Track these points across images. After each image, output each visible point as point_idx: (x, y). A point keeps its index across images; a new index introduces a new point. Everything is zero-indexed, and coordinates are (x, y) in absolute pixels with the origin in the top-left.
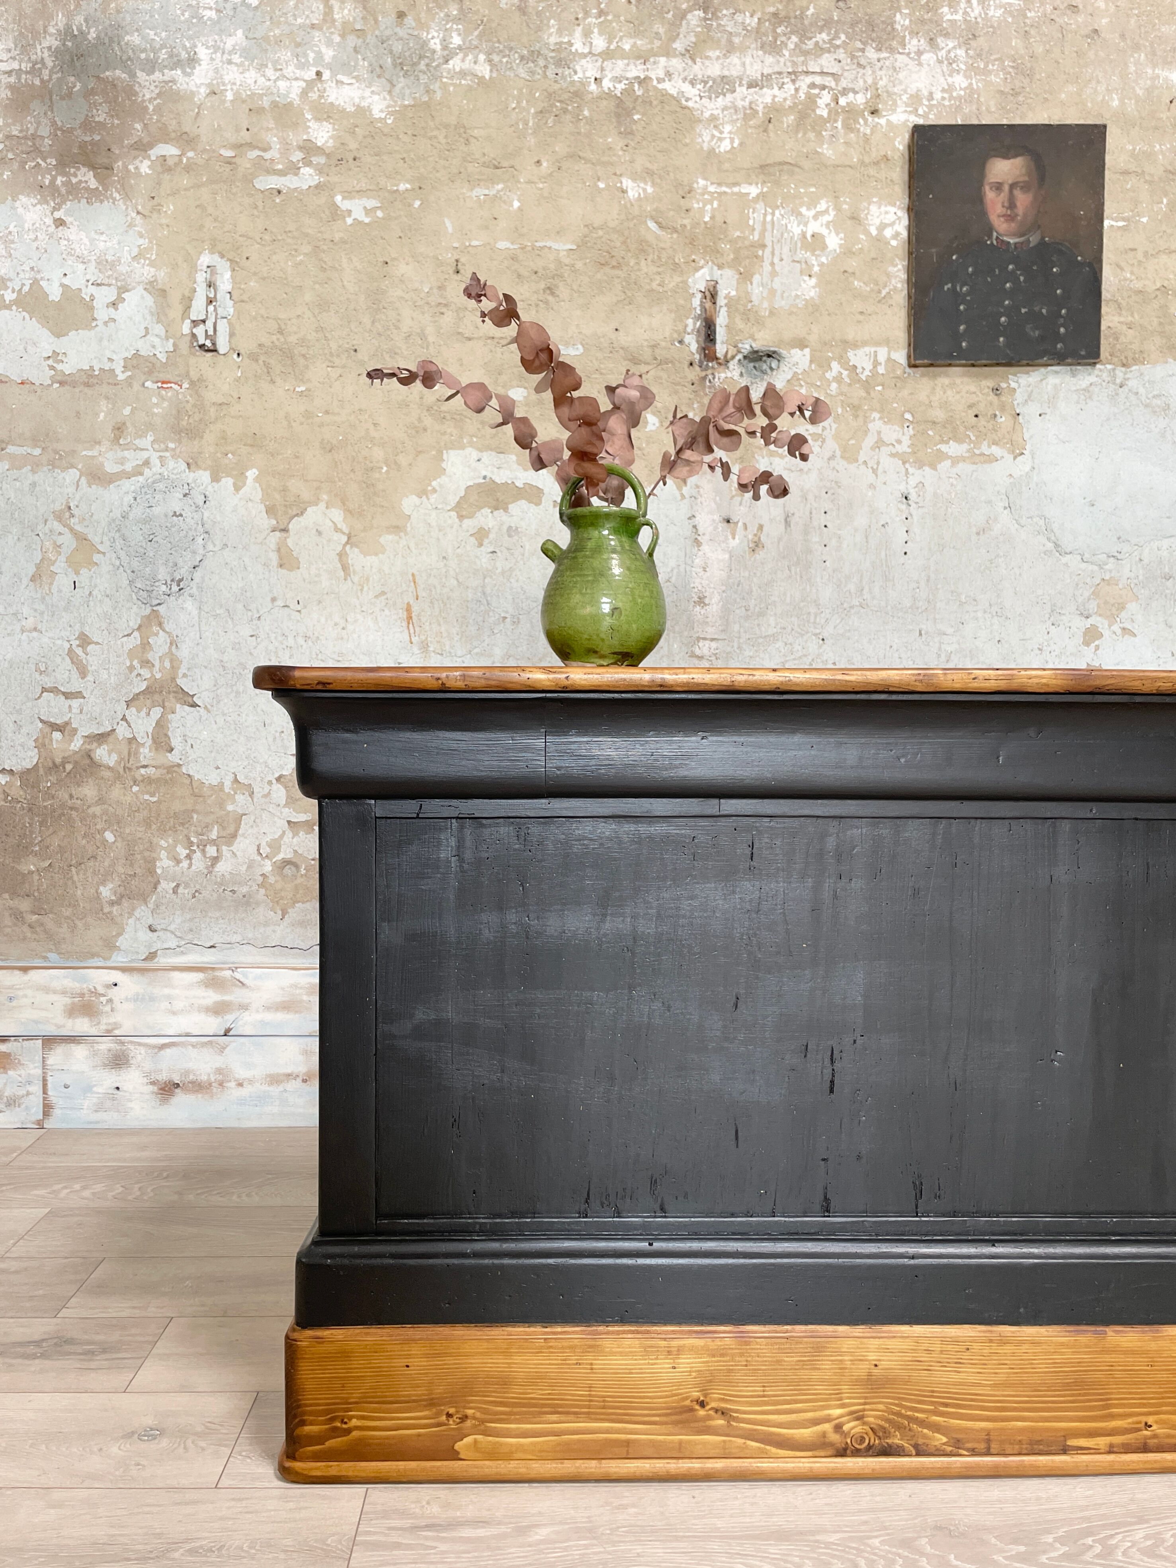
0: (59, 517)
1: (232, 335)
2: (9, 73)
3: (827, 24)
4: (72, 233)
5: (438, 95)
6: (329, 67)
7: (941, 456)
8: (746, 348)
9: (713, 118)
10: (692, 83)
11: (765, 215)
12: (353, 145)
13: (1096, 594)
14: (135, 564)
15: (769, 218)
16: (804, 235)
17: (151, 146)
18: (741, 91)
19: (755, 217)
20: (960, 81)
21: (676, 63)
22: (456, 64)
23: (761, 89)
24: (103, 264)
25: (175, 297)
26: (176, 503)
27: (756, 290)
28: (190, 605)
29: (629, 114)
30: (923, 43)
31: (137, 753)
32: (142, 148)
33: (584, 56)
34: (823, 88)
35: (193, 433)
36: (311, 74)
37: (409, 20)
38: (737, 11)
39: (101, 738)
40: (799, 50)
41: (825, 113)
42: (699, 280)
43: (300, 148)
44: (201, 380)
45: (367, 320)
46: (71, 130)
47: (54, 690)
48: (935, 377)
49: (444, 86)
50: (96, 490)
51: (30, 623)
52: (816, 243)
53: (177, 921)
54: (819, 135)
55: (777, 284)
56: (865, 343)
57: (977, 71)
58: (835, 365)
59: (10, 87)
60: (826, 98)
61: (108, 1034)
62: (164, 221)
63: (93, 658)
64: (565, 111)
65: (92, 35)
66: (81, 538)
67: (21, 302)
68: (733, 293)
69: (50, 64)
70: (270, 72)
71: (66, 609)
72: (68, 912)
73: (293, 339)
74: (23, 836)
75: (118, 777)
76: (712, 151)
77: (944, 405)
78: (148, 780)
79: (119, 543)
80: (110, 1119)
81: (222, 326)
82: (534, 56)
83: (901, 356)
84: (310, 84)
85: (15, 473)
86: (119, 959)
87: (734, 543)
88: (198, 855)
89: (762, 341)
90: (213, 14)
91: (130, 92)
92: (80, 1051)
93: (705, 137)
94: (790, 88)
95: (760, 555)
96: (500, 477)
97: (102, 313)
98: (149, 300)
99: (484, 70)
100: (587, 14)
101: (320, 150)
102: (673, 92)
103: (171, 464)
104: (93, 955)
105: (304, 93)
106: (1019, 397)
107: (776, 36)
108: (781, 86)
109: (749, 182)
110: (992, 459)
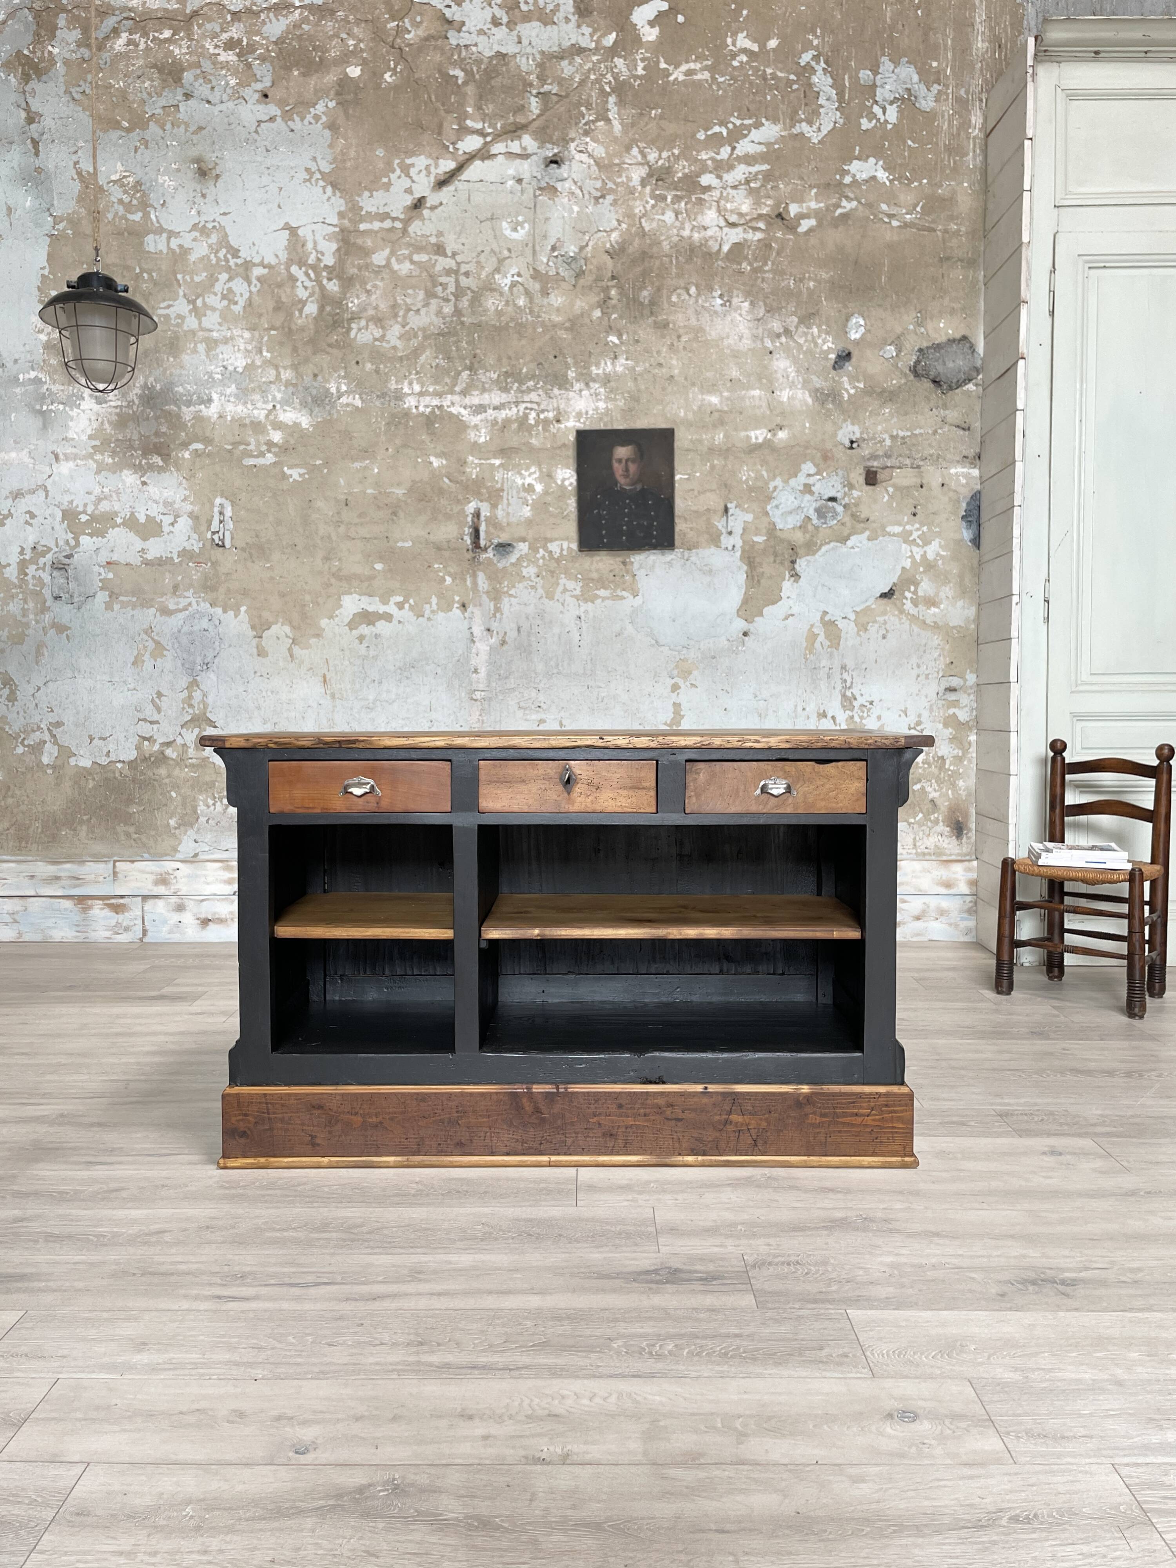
0: (146, 632)
1: (232, 538)
2: (116, 407)
3: (533, 377)
4: (150, 488)
5: (335, 416)
6: (280, 403)
7: (597, 597)
8: (496, 541)
9: (476, 426)
10: (465, 408)
11: (503, 474)
12: (292, 442)
13: (677, 667)
14: (185, 656)
15: (505, 476)
16: (523, 485)
17: (190, 444)
18: (490, 411)
19: (498, 476)
20: (602, 405)
21: (456, 398)
22: (344, 400)
23: (500, 410)
24: (166, 504)
25: (203, 520)
26: (205, 623)
27: (500, 513)
28: (212, 676)
29: (433, 424)
30: (582, 385)
31: (187, 751)
32: (185, 445)
33: (409, 395)
34: (531, 409)
35: (213, 589)
36: (270, 407)
37: (320, 378)
38: (487, 371)
39: (169, 744)
40: (519, 390)
41: (532, 422)
42: (471, 508)
43: (266, 444)
44: (217, 562)
45: (301, 530)
46: (149, 437)
47: (145, 720)
48: (593, 556)
49: (338, 411)
50: (164, 618)
51: (131, 686)
52: (530, 489)
53: (209, 837)
54: (530, 434)
55: (510, 510)
56: (556, 540)
57: (611, 399)
58: (541, 551)
59: (117, 414)
60: (533, 415)
61: (175, 894)
62: (197, 482)
63: (164, 703)
64: (400, 423)
65: (158, 387)
66: (157, 643)
67: (124, 524)
68: (488, 514)
69: (137, 402)
70: (249, 406)
71: (150, 679)
72: (153, 833)
73: (263, 540)
74: (130, 794)
75: (178, 764)
76: (476, 442)
77: (597, 570)
78: (193, 766)
79: (176, 645)
80: (176, 937)
81: (227, 534)
82: (383, 395)
83: (574, 546)
84: (270, 412)
85: (123, 610)
86: (179, 856)
87: (492, 641)
88: (218, 804)
89: (504, 538)
90: (220, 377)
91: (179, 416)
92: (160, 903)
93: (472, 435)
94: (515, 410)
95: (505, 647)
96: (371, 609)
97: (166, 529)
98: (190, 521)
99: (358, 403)
100: (410, 373)
101: (276, 445)
102: (455, 412)
103: (202, 604)
104: (166, 855)
105: (267, 416)
106: (636, 566)
107: (507, 383)
108: (510, 409)
109: (495, 458)
110: (622, 598)
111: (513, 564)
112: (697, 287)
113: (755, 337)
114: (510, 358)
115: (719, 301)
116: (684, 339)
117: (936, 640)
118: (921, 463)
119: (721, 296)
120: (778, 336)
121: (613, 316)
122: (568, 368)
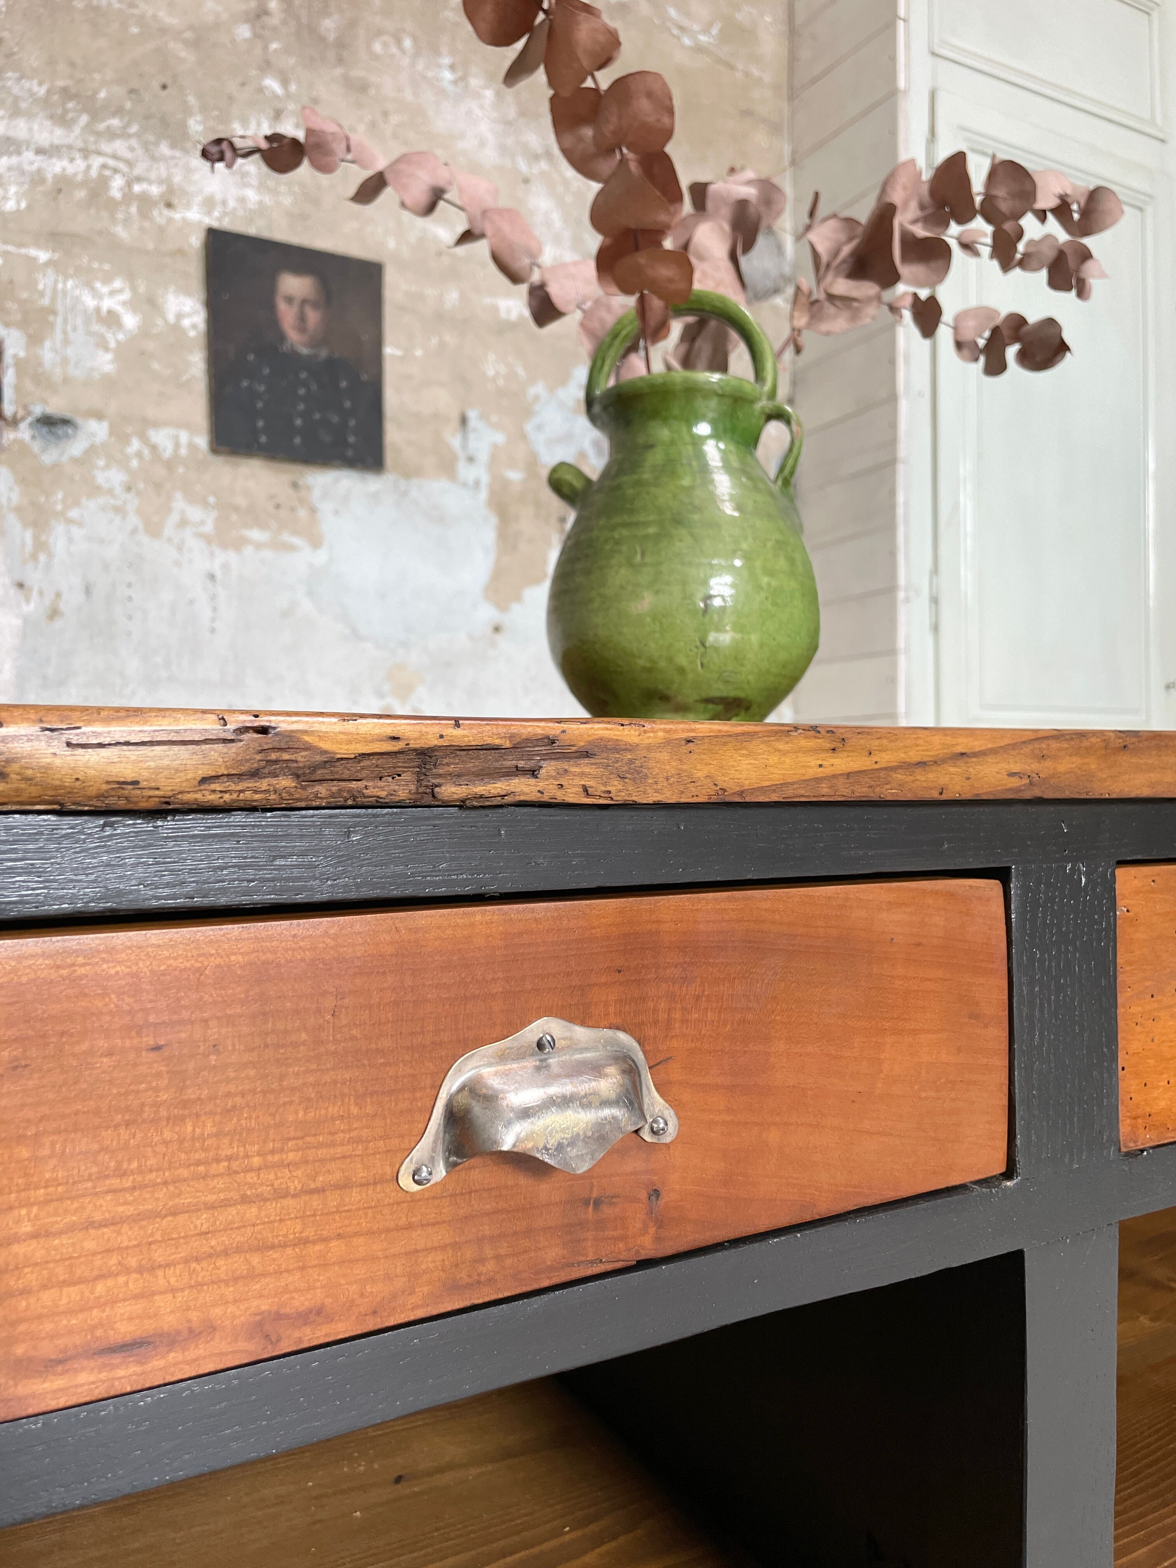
3: (119, 111)
7: (245, 541)
8: (38, 410)
11: (56, 282)
13: (390, 677)
15: (60, 286)
16: (98, 310)
18: (29, 155)
19: (44, 282)
20: (252, 194)
23: (51, 157)
27: (48, 354)
34: (116, 171)
38: (24, 76)
40: (88, 128)
41: (118, 196)
48: (237, 464)
52: (112, 319)
54: (113, 217)
55: (70, 351)
56: (165, 425)
57: (269, 189)
58: (135, 441)
60: (117, 183)
68: (22, 354)
77: (245, 493)
83: (202, 441)
87: (28, 609)
89: (55, 406)
94: (80, 163)
95: (58, 623)
106: (316, 493)
107: (66, 112)
108: (72, 160)
109: (38, 246)
110: (291, 548)
111: (75, 461)
112: (415, 39)
113: (503, 149)
114: (72, 65)
115: (448, 75)
116: (394, 119)
119: (452, 67)
120: (536, 157)
121: (274, 46)
122: (188, 111)
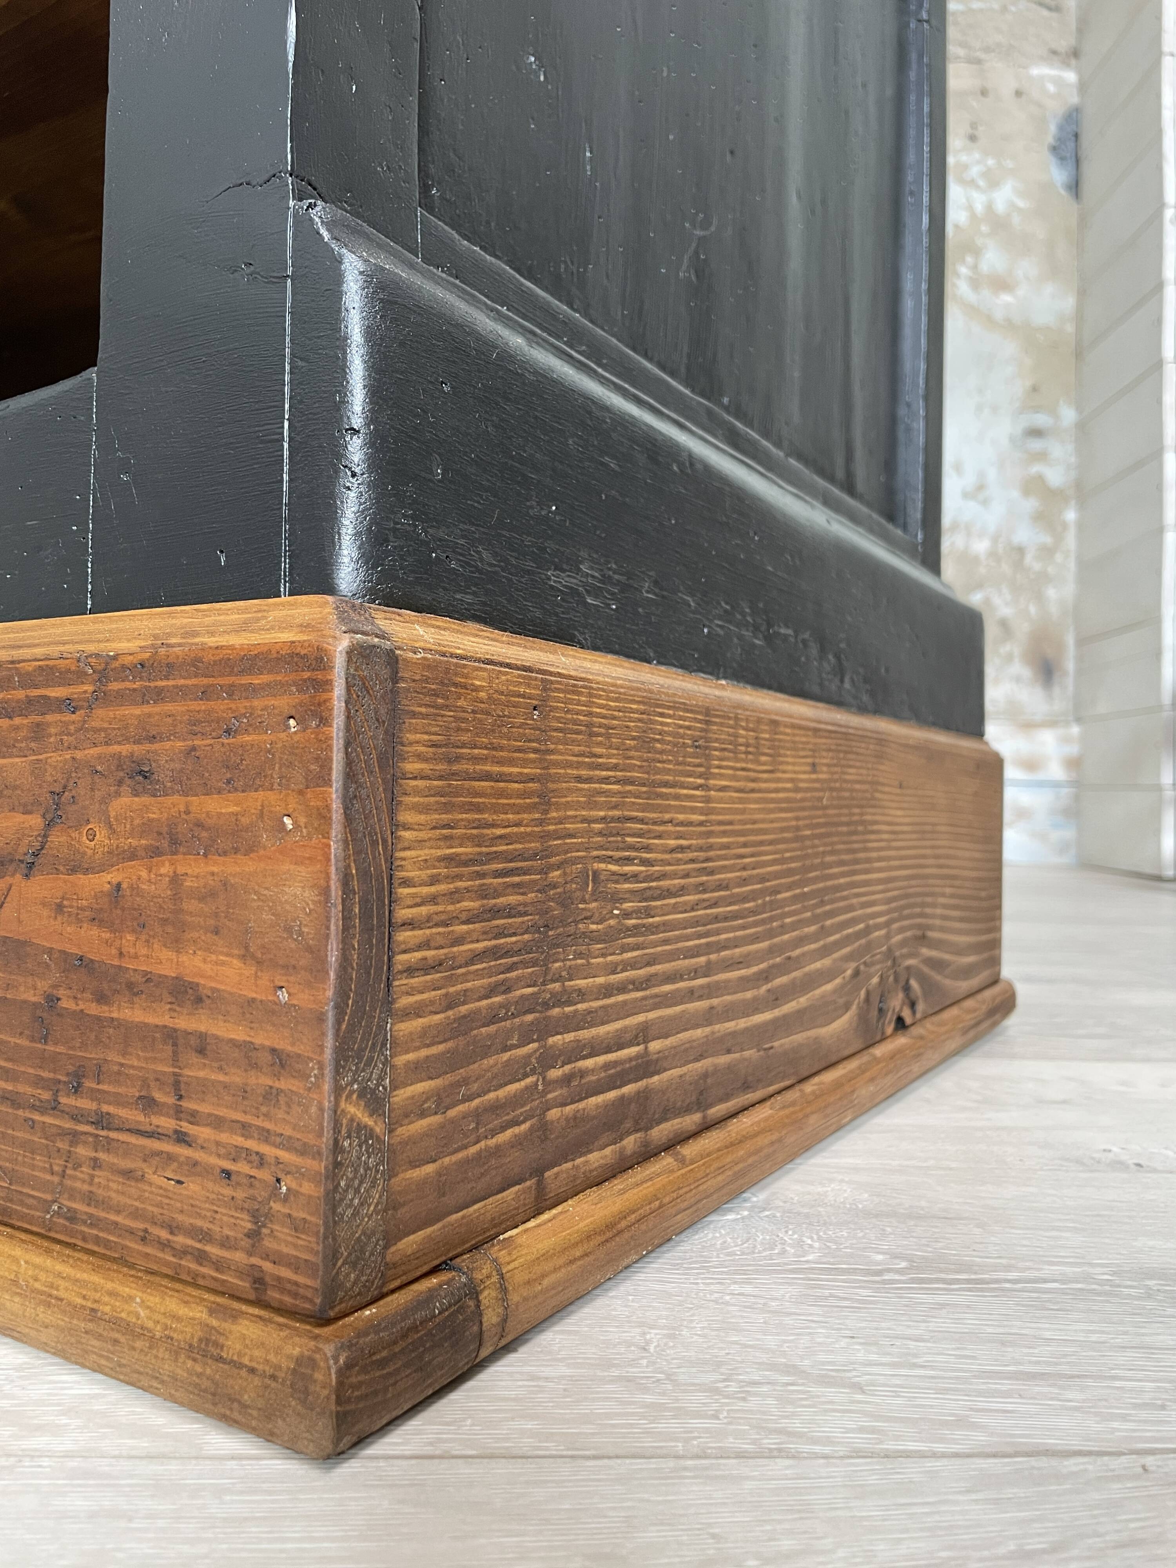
117: (1010, 348)
118: (983, 56)
